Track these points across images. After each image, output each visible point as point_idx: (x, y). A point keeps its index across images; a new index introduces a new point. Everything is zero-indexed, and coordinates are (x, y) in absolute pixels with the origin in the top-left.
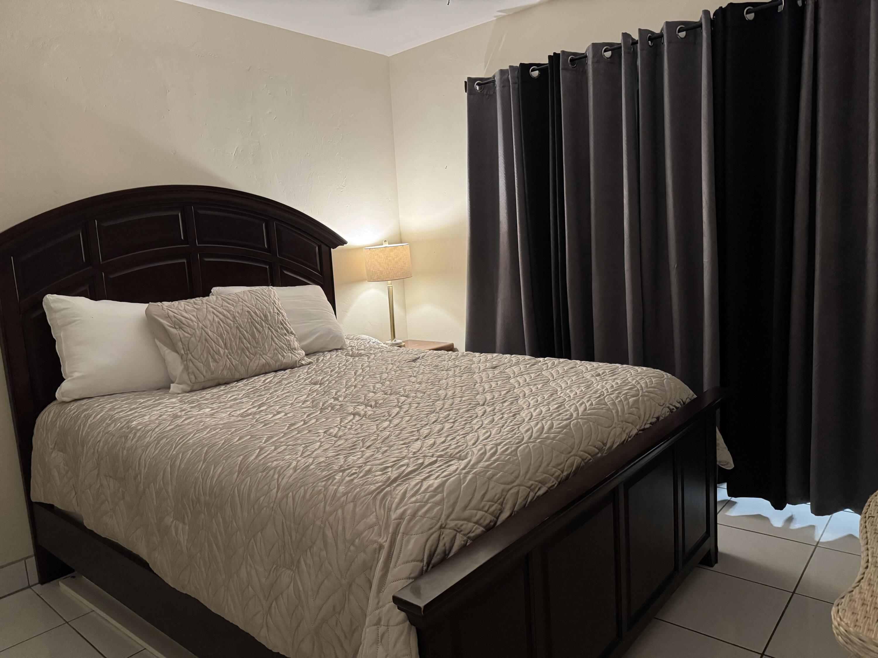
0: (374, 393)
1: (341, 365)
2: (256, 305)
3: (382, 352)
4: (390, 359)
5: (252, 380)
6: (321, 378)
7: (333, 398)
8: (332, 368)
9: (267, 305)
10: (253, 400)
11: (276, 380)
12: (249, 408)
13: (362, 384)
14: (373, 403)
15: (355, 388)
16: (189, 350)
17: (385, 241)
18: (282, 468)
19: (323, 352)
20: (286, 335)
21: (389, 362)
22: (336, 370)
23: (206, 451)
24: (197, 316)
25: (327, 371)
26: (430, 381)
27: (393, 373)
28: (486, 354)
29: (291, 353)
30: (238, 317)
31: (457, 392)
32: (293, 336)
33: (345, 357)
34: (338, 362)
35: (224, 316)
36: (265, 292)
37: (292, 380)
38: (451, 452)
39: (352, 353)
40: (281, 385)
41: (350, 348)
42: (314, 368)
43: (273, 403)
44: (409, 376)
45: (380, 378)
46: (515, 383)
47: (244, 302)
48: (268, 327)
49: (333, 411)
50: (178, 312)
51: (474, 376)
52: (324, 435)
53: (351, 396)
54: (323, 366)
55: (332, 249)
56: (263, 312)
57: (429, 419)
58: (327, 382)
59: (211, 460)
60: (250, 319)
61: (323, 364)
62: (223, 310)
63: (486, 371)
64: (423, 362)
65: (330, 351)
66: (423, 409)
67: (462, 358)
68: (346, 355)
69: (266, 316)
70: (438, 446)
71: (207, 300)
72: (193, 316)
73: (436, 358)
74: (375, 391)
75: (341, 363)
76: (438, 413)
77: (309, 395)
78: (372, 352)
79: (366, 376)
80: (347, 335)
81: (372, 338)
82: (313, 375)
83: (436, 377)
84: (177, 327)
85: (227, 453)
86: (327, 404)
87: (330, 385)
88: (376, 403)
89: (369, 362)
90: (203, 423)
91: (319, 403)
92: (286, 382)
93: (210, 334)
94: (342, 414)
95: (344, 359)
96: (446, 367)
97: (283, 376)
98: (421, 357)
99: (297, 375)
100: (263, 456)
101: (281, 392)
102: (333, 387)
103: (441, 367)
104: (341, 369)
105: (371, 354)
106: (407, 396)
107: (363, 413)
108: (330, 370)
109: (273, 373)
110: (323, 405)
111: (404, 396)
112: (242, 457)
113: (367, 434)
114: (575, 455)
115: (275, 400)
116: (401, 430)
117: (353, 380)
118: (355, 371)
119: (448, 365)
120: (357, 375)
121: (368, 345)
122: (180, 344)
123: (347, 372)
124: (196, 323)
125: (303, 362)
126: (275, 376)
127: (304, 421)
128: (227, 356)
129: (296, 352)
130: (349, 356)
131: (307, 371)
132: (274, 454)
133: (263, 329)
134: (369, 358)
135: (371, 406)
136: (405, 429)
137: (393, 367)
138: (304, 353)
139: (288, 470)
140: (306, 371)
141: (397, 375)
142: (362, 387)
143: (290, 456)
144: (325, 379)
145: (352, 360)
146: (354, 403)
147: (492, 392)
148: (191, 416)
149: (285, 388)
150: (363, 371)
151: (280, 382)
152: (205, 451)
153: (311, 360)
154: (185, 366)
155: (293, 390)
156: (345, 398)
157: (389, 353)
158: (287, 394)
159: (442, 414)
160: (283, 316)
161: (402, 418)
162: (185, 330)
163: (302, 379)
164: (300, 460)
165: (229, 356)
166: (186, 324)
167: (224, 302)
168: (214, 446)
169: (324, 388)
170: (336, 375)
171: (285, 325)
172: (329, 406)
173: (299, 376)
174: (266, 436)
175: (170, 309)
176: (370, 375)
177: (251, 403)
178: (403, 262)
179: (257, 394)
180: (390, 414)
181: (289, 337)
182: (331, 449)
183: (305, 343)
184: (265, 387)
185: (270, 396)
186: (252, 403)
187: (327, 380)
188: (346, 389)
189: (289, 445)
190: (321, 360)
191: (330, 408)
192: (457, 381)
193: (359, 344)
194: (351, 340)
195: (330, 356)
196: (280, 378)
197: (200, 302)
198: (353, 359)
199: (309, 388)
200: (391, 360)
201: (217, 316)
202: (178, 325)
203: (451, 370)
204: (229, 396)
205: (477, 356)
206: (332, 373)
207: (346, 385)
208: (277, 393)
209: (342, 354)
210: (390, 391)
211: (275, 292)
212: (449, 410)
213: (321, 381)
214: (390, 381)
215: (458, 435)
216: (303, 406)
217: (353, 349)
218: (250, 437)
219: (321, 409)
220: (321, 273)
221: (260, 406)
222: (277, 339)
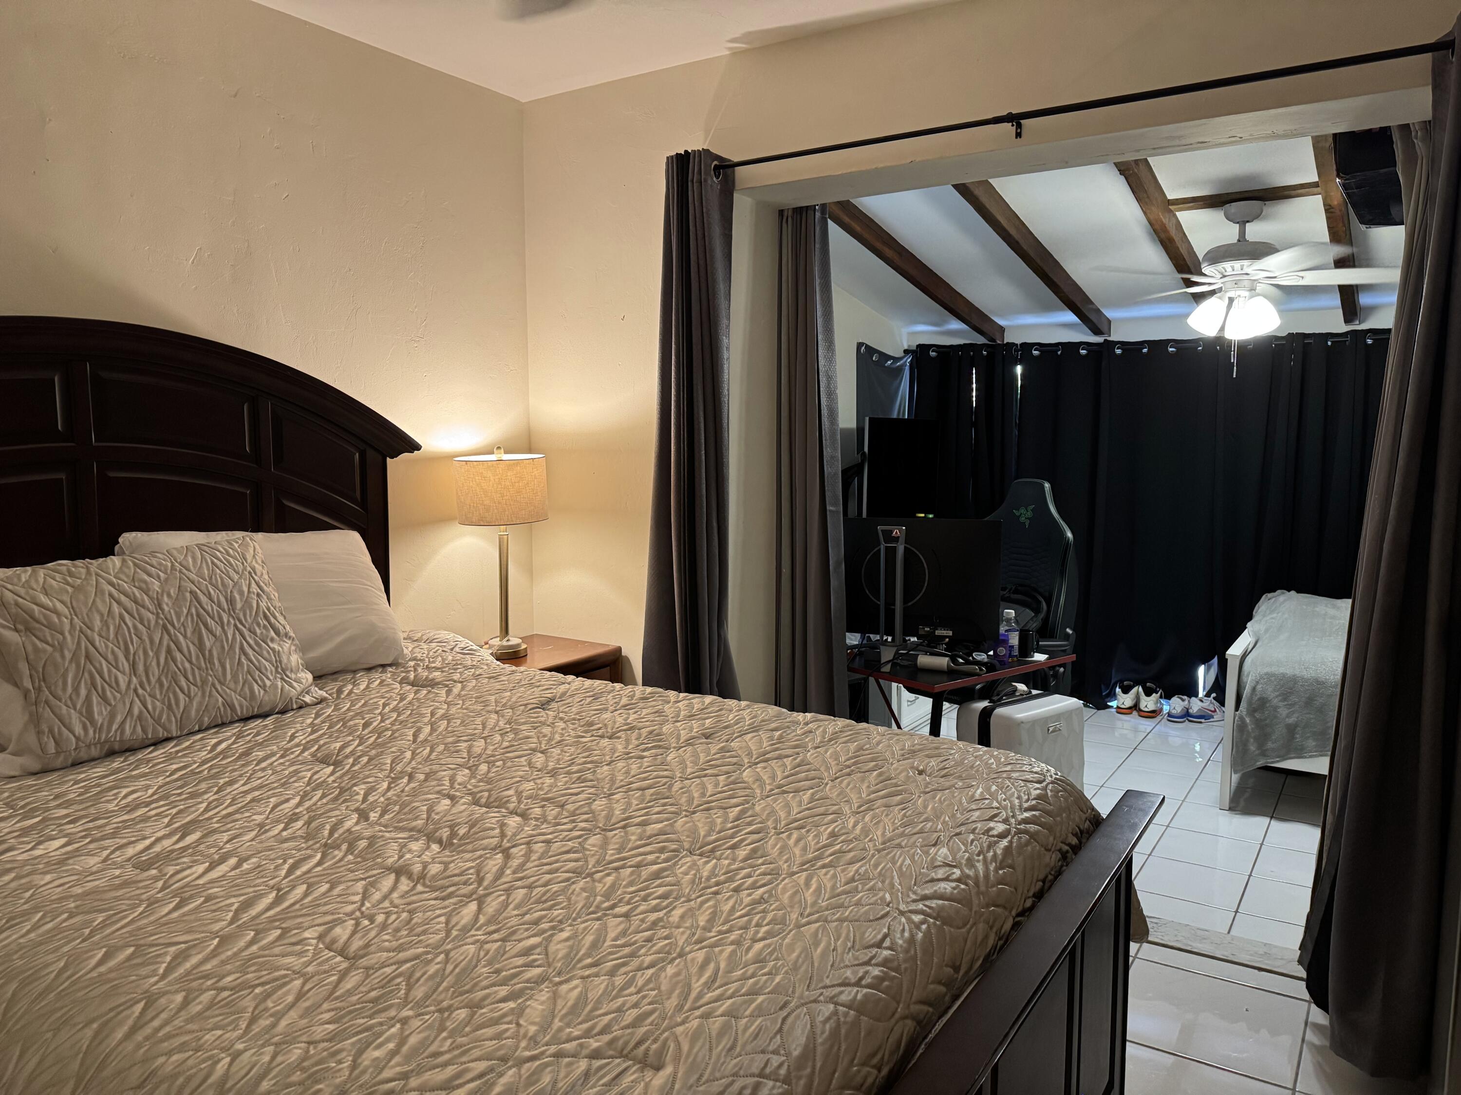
0: (452, 798)
1: (387, 709)
2: (211, 578)
3: (477, 677)
4: (493, 698)
5: (188, 743)
6: (338, 745)
7: (357, 810)
8: (367, 716)
9: (236, 577)
10: (174, 811)
11: (240, 747)
12: (159, 834)
13: (427, 769)
14: (445, 833)
15: (409, 782)
16: (44, 680)
17: (499, 448)
18: (189, 1079)
19: (355, 672)
20: (272, 640)
21: (490, 708)
22: (375, 724)
23: (14, 994)
24: (71, 603)
25: (355, 725)
26: (575, 768)
27: (498, 738)
28: (692, 696)
29: (282, 679)
30: (167, 605)
31: (634, 807)
32: (290, 642)
33: (398, 686)
34: (383, 701)
35: (136, 602)
36: (234, 549)
37: (275, 748)
38: (625, 1038)
39: (415, 676)
40: (247, 764)
41: (412, 663)
42: (329, 716)
43: (217, 822)
44: (531, 749)
45: (469, 752)
46: (754, 783)
47: (184, 571)
48: (235, 625)
49: (350, 857)
50: (27, 593)
51: (669, 758)
52: (317, 946)
53: (397, 808)
54: (349, 709)
55: (388, 459)
56: (226, 592)
57: (569, 899)
58: (351, 760)
59: (18, 1027)
60: (196, 607)
61: (348, 705)
62: (135, 590)
63: (690, 744)
64: (561, 709)
65: (369, 669)
66: (557, 862)
67: (641, 705)
68: (401, 683)
69: (231, 602)
70: (592, 1011)
71: (99, 567)
72: (62, 602)
73: (589, 700)
74: (452, 792)
75: (388, 704)
76: (590, 875)
77: (305, 797)
78: (456, 677)
79: (438, 744)
80: (408, 630)
81: (461, 639)
82: (324, 734)
83: (587, 757)
84: (20, 627)
85: (62, 1008)
86: (341, 831)
87: (356, 768)
88: (453, 835)
89: (449, 704)
90: (31, 892)
91: (322, 826)
92: (261, 754)
93: (97, 643)
94: (371, 868)
95: (397, 691)
96: (609, 730)
97: (258, 734)
98: (558, 695)
99: (289, 734)
100: (148, 1030)
101: (243, 785)
102: (361, 776)
103: (600, 729)
104: (388, 722)
105: (455, 681)
106: (524, 815)
107: (417, 868)
108: (363, 722)
109: (237, 725)
110: (331, 833)
111: (516, 814)
112: (95, 1026)
113: (421, 950)
114: (904, 1018)
115: (224, 812)
116: (503, 940)
117: (408, 754)
118: (413, 730)
119: (615, 722)
120: (419, 740)
121: (450, 658)
122: (24, 667)
123: (398, 730)
124: (66, 618)
125: (308, 699)
126: (239, 736)
127: (279, 890)
128: (135, 690)
129: (293, 676)
130: (409, 684)
131: (312, 723)
132: (177, 1022)
133: (223, 628)
134: (449, 692)
135: (440, 842)
136: (514, 938)
137: (498, 721)
138: (310, 677)
139: (204, 1091)
140: (309, 721)
141: (506, 744)
142: (426, 780)
143: (219, 1032)
144: (348, 750)
145: (412, 696)
146: (402, 829)
147: (708, 809)
148: (9, 866)
149: (255, 772)
150: (433, 730)
151: (247, 753)
152: (11, 992)
153: (325, 694)
154: (31, 715)
155: (273, 778)
156: (384, 812)
157: (492, 680)
158: (257, 793)
159: (600, 881)
160: (269, 599)
161: (508, 891)
162: (38, 634)
163: (297, 745)
164: (240, 1053)
165: (140, 691)
166: (45, 622)
167: (138, 570)
168: (36, 980)
169: (341, 777)
170: (372, 739)
171: (272, 620)
172: (344, 841)
173: (293, 737)
174: (172, 949)
175: (9, 586)
176: (446, 744)
177: (166, 820)
178: (533, 490)
179: (188, 789)
180: (482, 875)
181: (279, 645)
182: (325, 1006)
183: (314, 654)
184: (211, 768)
185: (216, 797)
186: (171, 819)
187: (352, 753)
188: (390, 784)
189: (224, 989)
190: (346, 693)
191: (344, 847)
192: (632, 773)
193: (431, 653)
194: (416, 644)
195: (366, 683)
196: (250, 741)
197: (83, 571)
198: (416, 693)
199: (309, 774)
200: (496, 701)
201: (119, 603)
202: (25, 623)
203: (619, 738)
204: (124, 791)
205: (673, 699)
206: (366, 731)
207: (392, 770)
208: (236, 786)
209: (394, 680)
210: (486, 794)
211: (257, 547)
212: (616, 869)
213: (337, 756)
214: (488, 763)
215: (640, 969)
216: (284, 833)
217: (419, 665)
218: (132, 949)
219: (326, 845)
220: (363, 504)
221: (185, 830)
222: (254, 650)
